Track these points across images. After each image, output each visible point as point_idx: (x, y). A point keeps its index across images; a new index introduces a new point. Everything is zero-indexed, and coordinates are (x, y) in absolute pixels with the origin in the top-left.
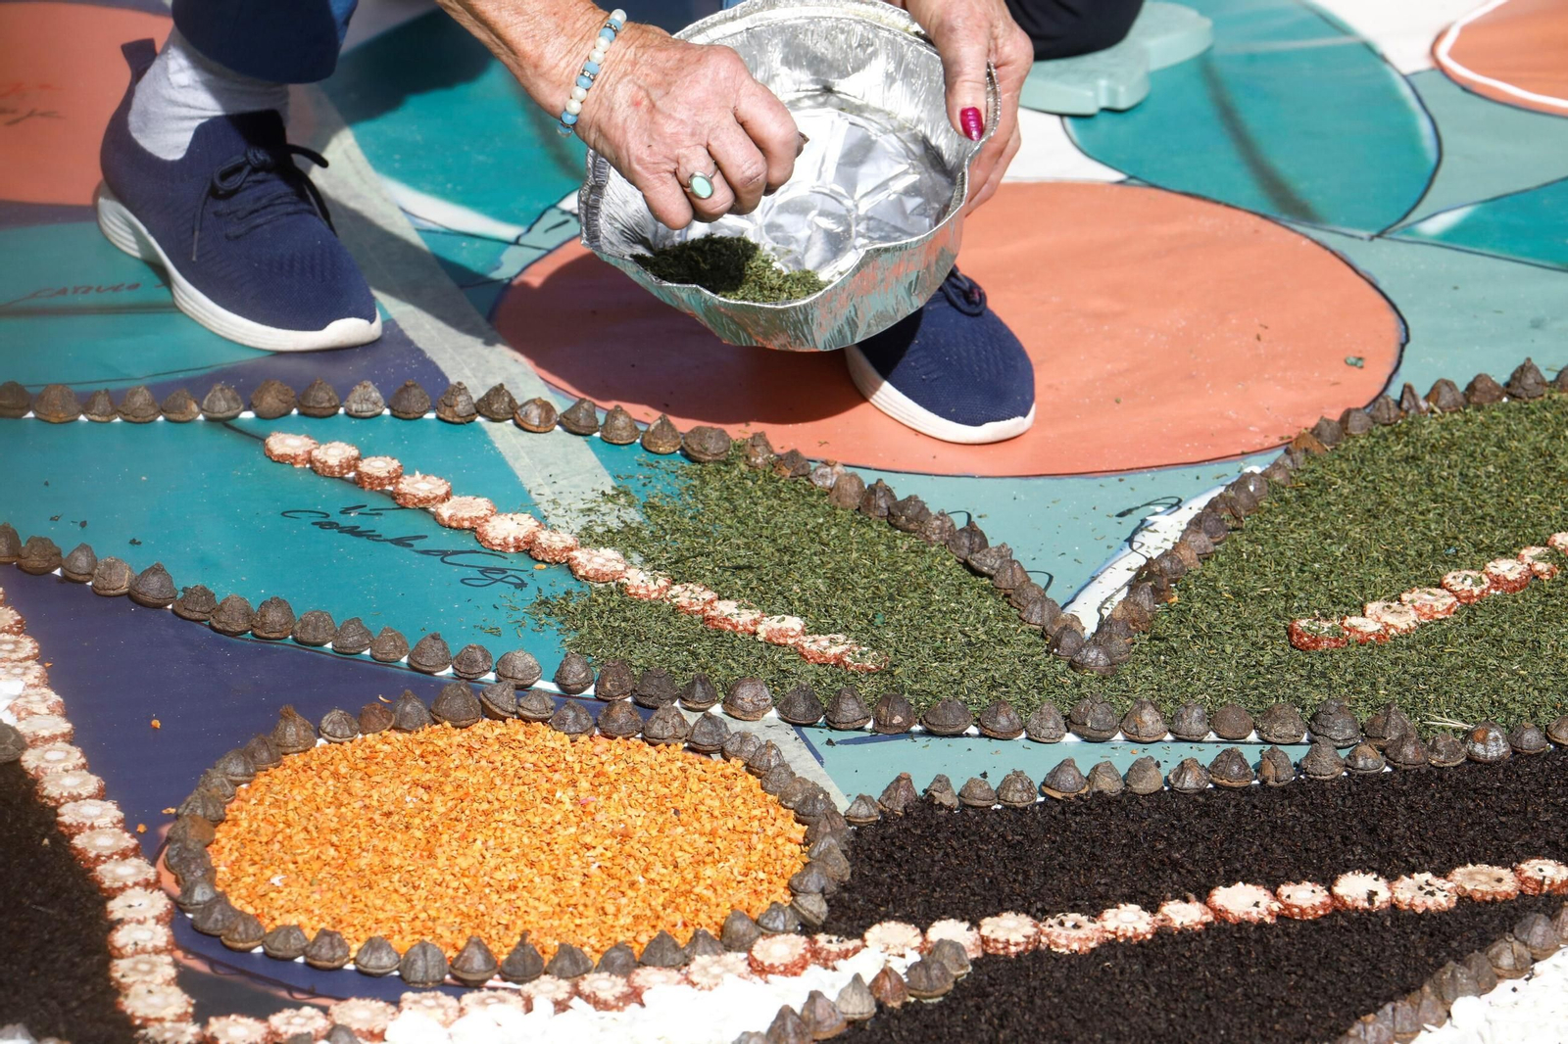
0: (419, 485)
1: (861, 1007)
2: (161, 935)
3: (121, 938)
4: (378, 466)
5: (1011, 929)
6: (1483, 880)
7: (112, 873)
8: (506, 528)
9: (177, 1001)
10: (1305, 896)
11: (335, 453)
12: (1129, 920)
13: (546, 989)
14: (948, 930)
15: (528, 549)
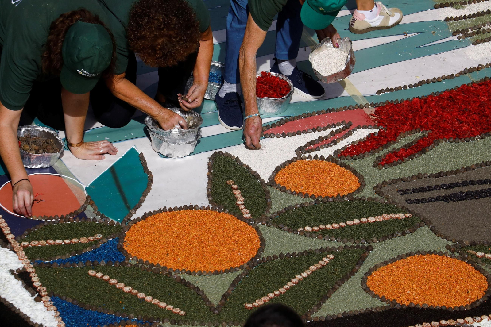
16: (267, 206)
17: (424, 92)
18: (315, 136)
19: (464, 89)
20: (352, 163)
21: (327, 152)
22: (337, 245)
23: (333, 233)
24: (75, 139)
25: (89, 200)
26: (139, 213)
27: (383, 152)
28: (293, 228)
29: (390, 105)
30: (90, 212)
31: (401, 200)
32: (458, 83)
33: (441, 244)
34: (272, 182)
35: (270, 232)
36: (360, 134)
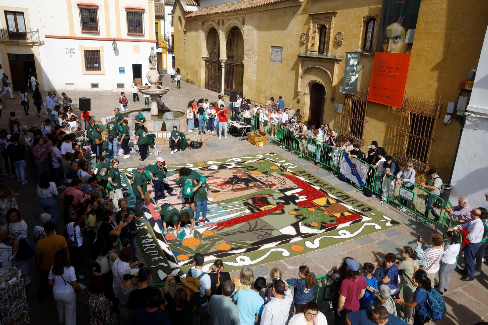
16: (202, 237)
17: (223, 221)
18: (208, 227)
19: (228, 221)
20: (213, 231)
21: (210, 230)
22: (211, 242)
23: (211, 241)
24: (175, 229)
25: (177, 237)
26: (184, 239)
27: (218, 229)
28: (205, 240)
29: (219, 223)
30: (177, 239)
31: (220, 236)
32: (227, 220)
33: (225, 242)
34: (202, 234)
35: (202, 241)
36: (214, 227)
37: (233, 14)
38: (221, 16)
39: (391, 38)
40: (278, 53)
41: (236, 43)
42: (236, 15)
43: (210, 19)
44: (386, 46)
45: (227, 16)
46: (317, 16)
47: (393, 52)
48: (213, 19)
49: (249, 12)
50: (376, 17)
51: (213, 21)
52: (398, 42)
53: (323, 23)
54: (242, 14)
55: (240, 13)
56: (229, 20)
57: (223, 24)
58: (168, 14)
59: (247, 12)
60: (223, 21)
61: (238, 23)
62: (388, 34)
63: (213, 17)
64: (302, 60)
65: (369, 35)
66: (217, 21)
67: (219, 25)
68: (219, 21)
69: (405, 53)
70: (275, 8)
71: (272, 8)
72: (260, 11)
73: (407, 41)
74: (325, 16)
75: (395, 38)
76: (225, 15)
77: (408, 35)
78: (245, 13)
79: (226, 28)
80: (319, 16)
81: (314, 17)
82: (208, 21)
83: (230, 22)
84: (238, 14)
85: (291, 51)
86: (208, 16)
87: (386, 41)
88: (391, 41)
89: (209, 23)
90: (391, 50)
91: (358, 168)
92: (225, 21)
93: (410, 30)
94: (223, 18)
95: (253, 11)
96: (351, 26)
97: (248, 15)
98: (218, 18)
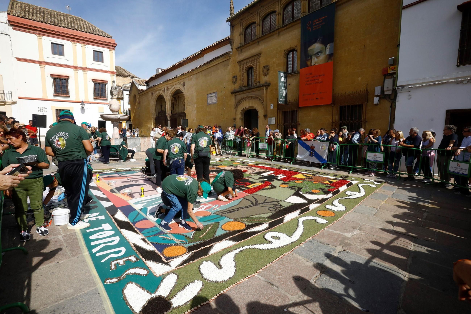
0: (166, 237)
1: (191, 255)
2: (164, 258)
3: (162, 258)
4: (164, 237)
5: (195, 251)
6: (209, 245)
7: (161, 255)
8: (170, 238)
9: (165, 260)
10: (204, 247)
11: (162, 236)
12: (199, 250)
13: (179, 257)
14: (193, 251)
15: (171, 239)
37: (175, 81)
38: (166, 85)
39: (313, 55)
40: (213, 97)
41: (178, 103)
42: (178, 81)
43: (158, 89)
44: (310, 61)
45: (171, 83)
46: (244, 62)
47: (316, 64)
48: (160, 88)
49: (188, 76)
50: (295, 47)
51: (160, 90)
52: (320, 56)
53: (250, 65)
54: (183, 79)
55: (181, 79)
56: (172, 86)
57: (168, 90)
58: (126, 94)
59: (187, 76)
60: (168, 88)
61: (179, 87)
62: (310, 53)
63: (160, 87)
64: (235, 96)
65: (290, 63)
66: (163, 90)
67: (164, 91)
68: (165, 89)
69: (327, 62)
70: (209, 67)
71: (206, 68)
72: (196, 74)
73: (327, 53)
74: (251, 59)
75: (317, 54)
76: (170, 83)
77: (328, 48)
78: (185, 78)
79: (171, 92)
80: (247, 61)
81: (242, 63)
82: (156, 91)
83: (173, 87)
84: (180, 79)
85: (225, 92)
86: (156, 87)
87: (309, 58)
88: (313, 57)
89: (157, 92)
90: (315, 63)
91: (316, 149)
92: (169, 87)
93: (328, 45)
94: (168, 86)
95: (191, 74)
96: (274, 60)
97: (187, 79)
98: (164, 87)
